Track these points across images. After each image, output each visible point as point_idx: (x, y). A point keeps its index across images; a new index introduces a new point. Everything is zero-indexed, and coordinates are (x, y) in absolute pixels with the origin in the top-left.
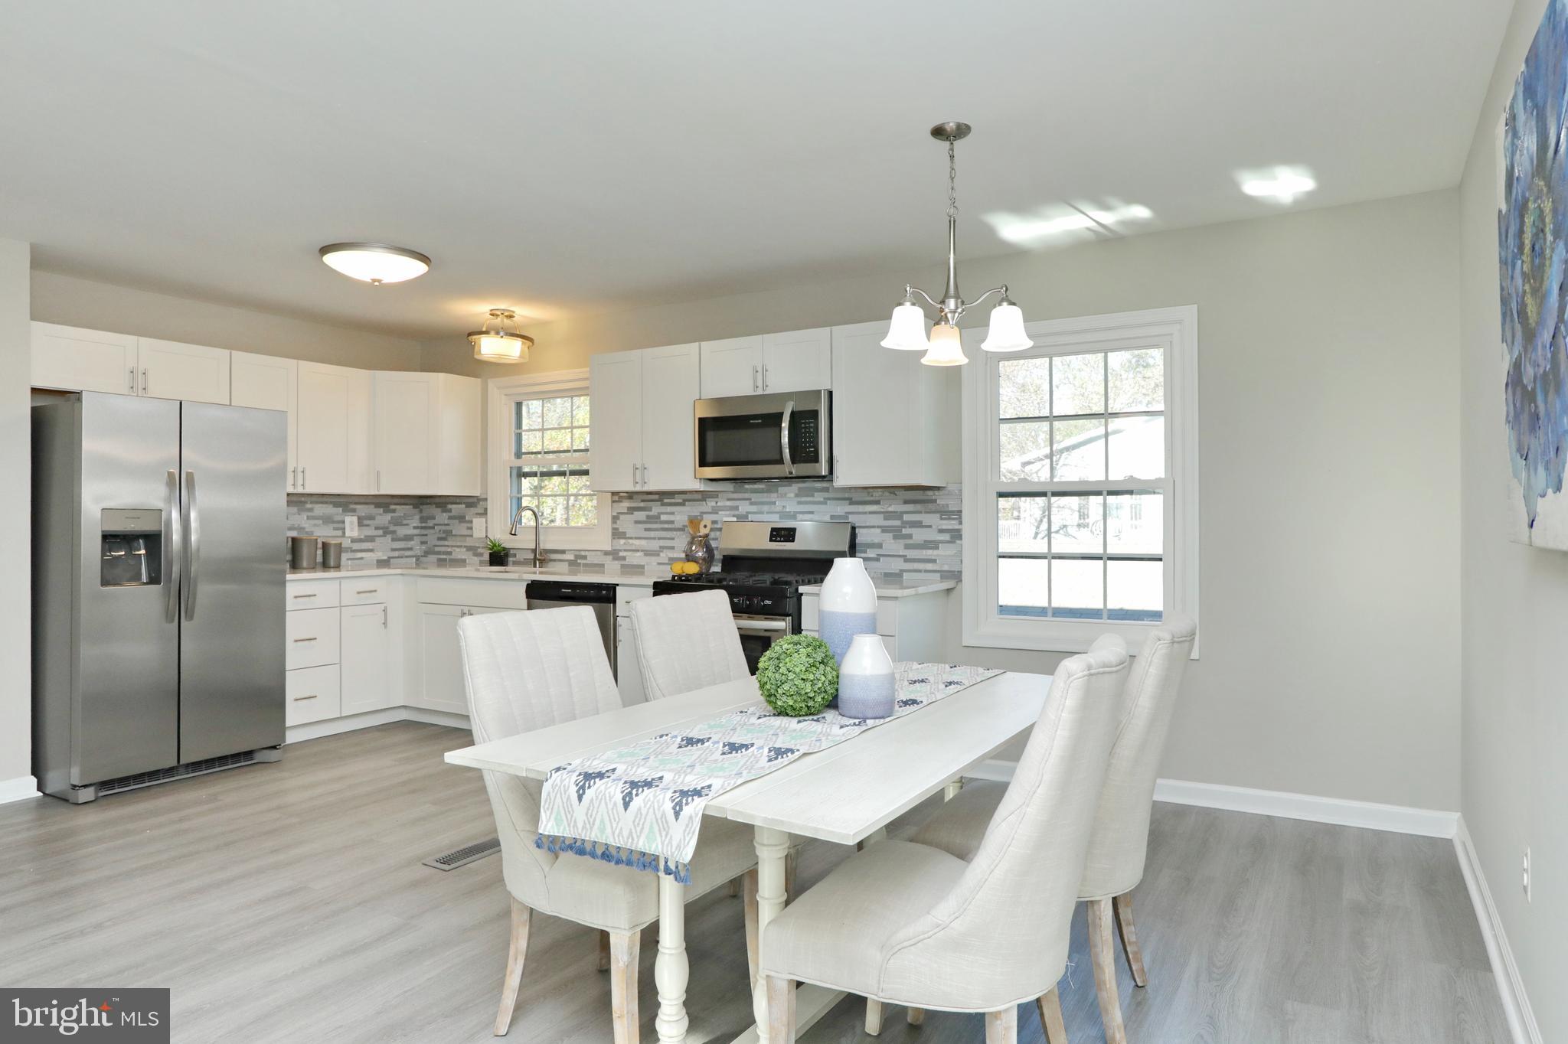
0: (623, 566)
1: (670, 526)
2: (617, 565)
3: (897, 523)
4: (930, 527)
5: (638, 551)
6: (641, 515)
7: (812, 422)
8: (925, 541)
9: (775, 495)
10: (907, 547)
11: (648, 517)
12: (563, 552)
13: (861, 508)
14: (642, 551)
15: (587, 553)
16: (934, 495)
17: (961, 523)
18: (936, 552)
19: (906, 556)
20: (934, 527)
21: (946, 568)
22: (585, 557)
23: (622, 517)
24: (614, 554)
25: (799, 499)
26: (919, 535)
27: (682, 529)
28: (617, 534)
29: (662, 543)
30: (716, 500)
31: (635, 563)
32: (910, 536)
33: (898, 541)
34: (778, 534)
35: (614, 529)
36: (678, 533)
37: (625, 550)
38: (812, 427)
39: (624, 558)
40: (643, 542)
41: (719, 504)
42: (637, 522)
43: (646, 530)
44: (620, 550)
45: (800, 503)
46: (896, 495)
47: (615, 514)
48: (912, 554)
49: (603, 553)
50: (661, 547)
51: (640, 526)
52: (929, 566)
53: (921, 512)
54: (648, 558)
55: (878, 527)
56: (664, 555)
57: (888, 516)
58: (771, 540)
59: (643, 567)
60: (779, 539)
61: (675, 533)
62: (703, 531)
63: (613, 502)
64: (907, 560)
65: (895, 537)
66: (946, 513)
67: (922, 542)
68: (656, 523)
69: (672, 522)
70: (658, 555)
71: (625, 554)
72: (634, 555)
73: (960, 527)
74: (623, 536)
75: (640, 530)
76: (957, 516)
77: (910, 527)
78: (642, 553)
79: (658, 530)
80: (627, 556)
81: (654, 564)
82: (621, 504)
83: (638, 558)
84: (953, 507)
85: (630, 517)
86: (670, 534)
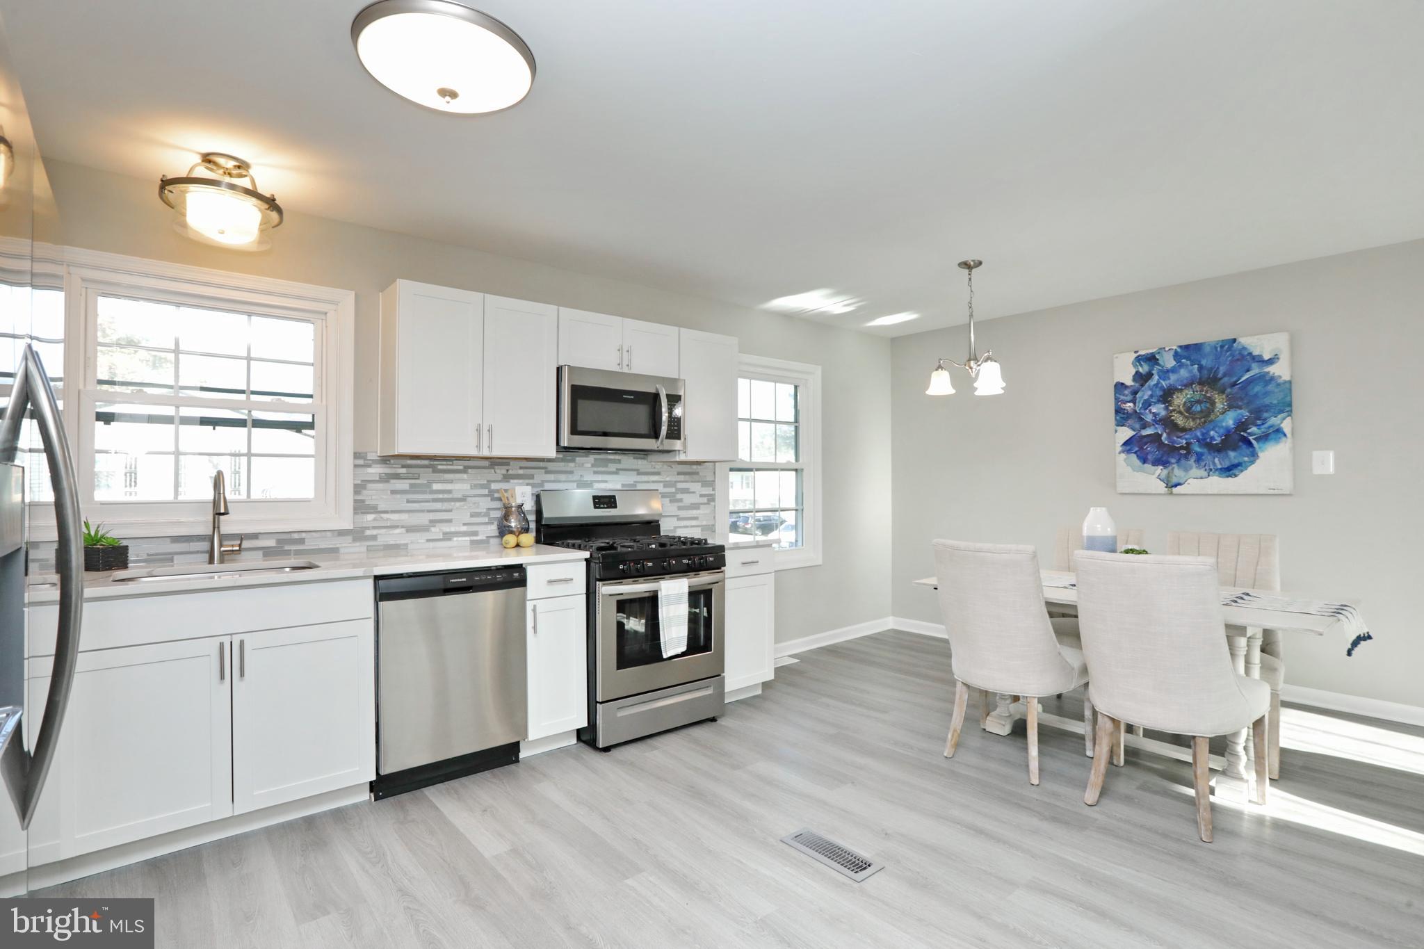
1: (446, 496)
2: (361, 547)
3: (673, 490)
4: (694, 492)
5: (397, 527)
6: (403, 485)
7: (675, 405)
8: (692, 504)
9: (572, 465)
10: (680, 508)
11: (411, 485)
12: (255, 536)
14: (402, 527)
15: (304, 535)
16: (697, 468)
17: (714, 489)
18: (698, 512)
20: (697, 493)
22: (302, 541)
23: (370, 486)
24: (357, 534)
25: (595, 469)
26: (688, 499)
28: (360, 507)
29: (433, 516)
30: (507, 467)
31: (392, 542)
32: (681, 500)
35: (355, 501)
36: (458, 504)
37: (374, 528)
39: (374, 538)
40: (404, 516)
41: (510, 472)
42: (393, 492)
43: (408, 501)
44: (368, 528)
45: (595, 473)
47: (359, 482)
48: (683, 514)
49: (336, 533)
50: (431, 521)
51: (399, 496)
52: (694, 523)
54: (410, 534)
56: (438, 530)
57: (667, 484)
58: (597, 507)
59: (405, 547)
60: (602, 506)
61: (452, 503)
63: (356, 466)
64: (679, 519)
66: (706, 484)
68: (424, 492)
69: (449, 492)
70: (429, 530)
71: (375, 532)
72: (391, 532)
73: (713, 492)
74: (373, 509)
75: (400, 502)
76: (712, 484)
77: (682, 493)
78: (403, 530)
79: (427, 501)
80: (380, 534)
81: (423, 541)
82: (370, 470)
83: (396, 537)
84: (709, 478)
85: (381, 486)
86: (446, 506)
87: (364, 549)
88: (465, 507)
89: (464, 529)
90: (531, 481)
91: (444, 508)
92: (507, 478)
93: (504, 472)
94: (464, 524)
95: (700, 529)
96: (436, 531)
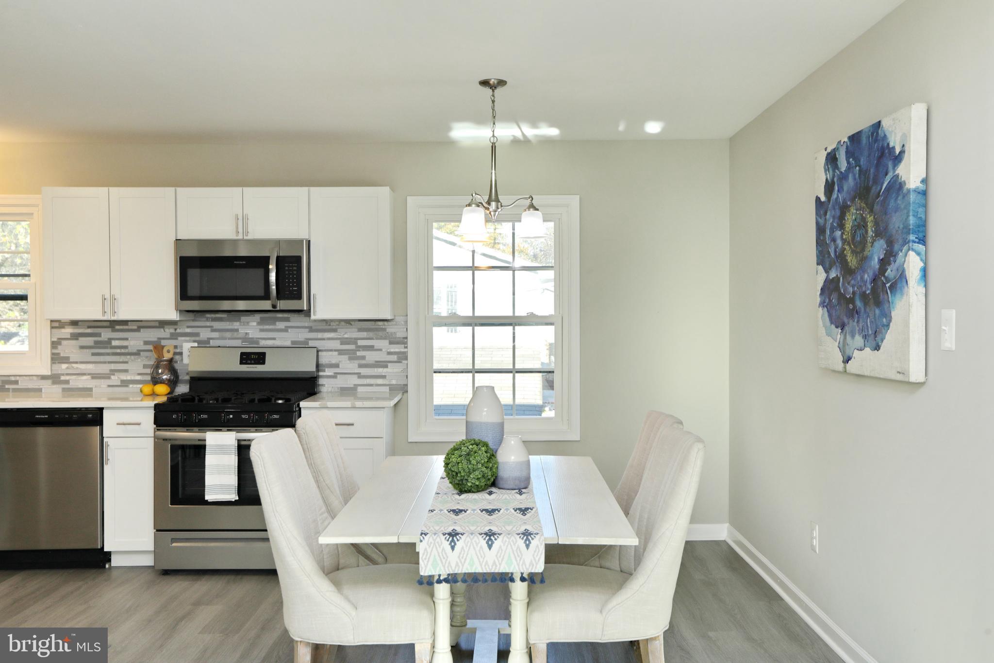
0: (64, 390)
1: (123, 351)
2: (57, 388)
3: (352, 347)
4: (381, 350)
5: (84, 374)
6: (89, 341)
7: (295, 266)
8: (377, 362)
9: (238, 323)
10: (360, 366)
11: (96, 342)
13: (320, 335)
14: (89, 374)
15: (18, 378)
17: (406, 347)
18: (385, 370)
19: (360, 373)
20: (383, 350)
21: (394, 382)
22: (17, 382)
23: (64, 343)
24: (54, 378)
25: (261, 327)
27: (137, 353)
28: (56, 359)
29: (113, 367)
31: (81, 386)
32: (363, 358)
33: (352, 361)
34: (246, 358)
35: (53, 354)
36: (133, 357)
37: (67, 374)
38: (295, 270)
39: (67, 382)
40: (90, 367)
41: (178, 331)
42: (82, 347)
43: (93, 354)
44: (63, 375)
45: (262, 330)
46: (351, 325)
47: (55, 339)
48: (364, 371)
49: (39, 377)
50: (111, 370)
51: (85, 350)
52: (380, 381)
53: (372, 339)
54: (94, 381)
55: (335, 350)
56: (117, 378)
57: (344, 342)
58: (241, 363)
59: (91, 389)
60: (249, 362)
61: (128, 357)
62: (167, 356)
63: (53, 328)
64: (360, 376)
65: (350, 359)
66: (394, 341)
67: (374, 363)
68: (106, 348)
69: (126, 347)
70: (109, 378)
71: (67, 378)
72: (80, 378)
73: (406, 350)
74: (66, 360)
75: (87, 355)
76: (404, 341)
77: (363, 350)
78: (89, 377)
79: (108, 354)
80: (71, 379)
81: (104, 386)
82: (63, 330)
83: (84, 382)
84: (400, 335)
85: (73, 342)
86: (122, 358)
87: (60, 390)
88: (139, 360)
89: (138, 378)
90: (197, 339)
91: (121, 360)
92: (174, 336)
93: (172, 331)
94: (139, 374)
95: (388, 387)
96: (115, 379)
